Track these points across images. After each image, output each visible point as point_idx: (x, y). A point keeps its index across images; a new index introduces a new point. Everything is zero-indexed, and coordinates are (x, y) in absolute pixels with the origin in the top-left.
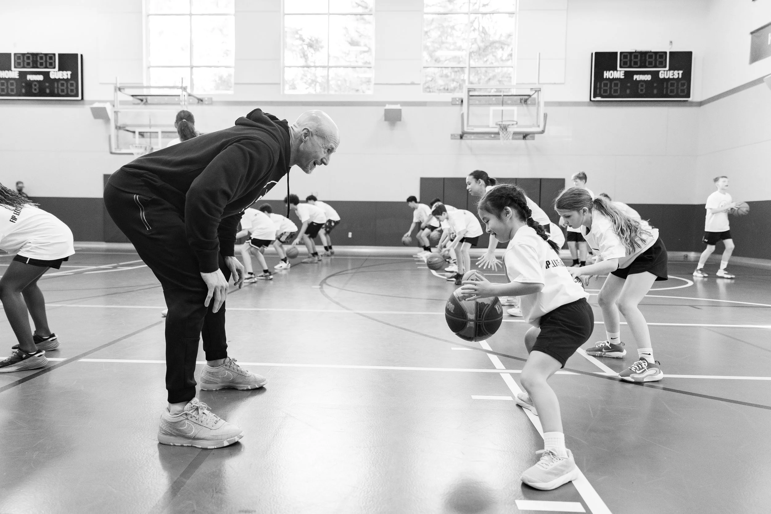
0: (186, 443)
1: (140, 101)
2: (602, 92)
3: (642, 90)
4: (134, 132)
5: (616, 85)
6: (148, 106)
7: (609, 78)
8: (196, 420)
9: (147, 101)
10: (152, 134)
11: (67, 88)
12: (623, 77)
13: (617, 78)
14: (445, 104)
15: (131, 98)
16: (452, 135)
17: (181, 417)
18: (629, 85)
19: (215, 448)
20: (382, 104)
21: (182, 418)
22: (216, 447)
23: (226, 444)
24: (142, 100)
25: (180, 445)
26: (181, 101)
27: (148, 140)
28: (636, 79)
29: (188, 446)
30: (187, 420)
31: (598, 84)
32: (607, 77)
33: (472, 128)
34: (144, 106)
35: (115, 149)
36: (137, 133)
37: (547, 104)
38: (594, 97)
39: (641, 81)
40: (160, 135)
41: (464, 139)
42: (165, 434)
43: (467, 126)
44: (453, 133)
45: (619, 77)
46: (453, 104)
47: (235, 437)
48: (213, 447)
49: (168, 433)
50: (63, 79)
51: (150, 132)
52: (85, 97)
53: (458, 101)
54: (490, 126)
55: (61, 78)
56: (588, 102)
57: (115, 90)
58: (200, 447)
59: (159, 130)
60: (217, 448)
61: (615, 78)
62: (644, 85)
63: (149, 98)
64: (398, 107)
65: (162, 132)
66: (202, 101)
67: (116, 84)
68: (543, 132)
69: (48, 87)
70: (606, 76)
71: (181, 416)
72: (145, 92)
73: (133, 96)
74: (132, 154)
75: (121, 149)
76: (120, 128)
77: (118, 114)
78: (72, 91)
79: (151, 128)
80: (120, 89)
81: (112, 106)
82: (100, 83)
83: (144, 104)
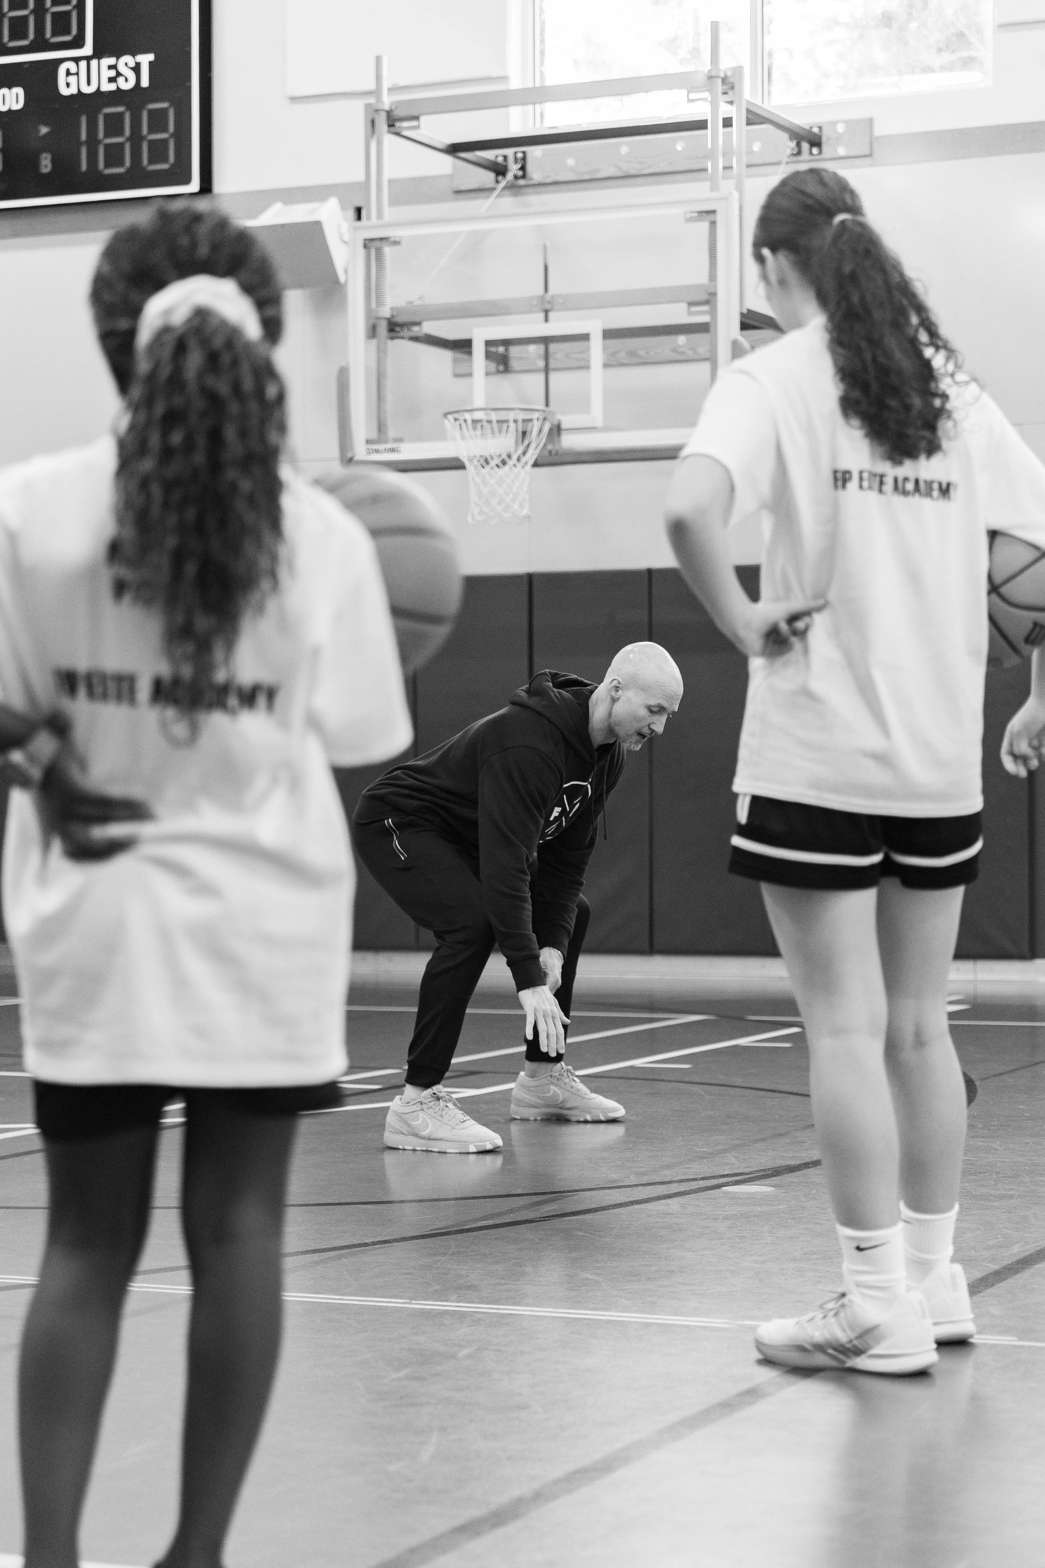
0: (420, 1145)
1: (488, 177)
4: (463, 346)
6: (535, 200)
8: (435, 1113)
9: (523, 171)
10: (553, 347)
11: (136, 137)
15: (446, 163)
17: (414, 1106)
19: (456, 1153)
21: (415, 1108)
22: (458, 1152)
23: (472, 1149)
24: (500, 170)
25: (411, 1148)
26: (711, 155)
27: (534, 383)
29: (422, 1151)
30: (422, 1111)
34: (508, 202)
35: (371, 444)
36: (479, 350)
40: (597, 348)
42: (392, 1132)
47: (487, 1143)
48: (454, 1151)
49: (398, 1131)
50: (118, 96)
51: (546, 341)
52: (219, 186)
55: (108, 88)
57: (372, 126)
58: (437, 1150)
59: (593, 326)
60: (460, 1153)
63: (535, 152)
65: (609, 334)
66: (814, 142)
69: (46, 144)
71: (414, 1104)
73: (454, 149)
74: (456, 465)
75: (400, 440)
76: (395, 327)
77: (379, 252)
78: (158, 151)
79: (551, 315)
80: (392, 122)
81: (351, 214)
82: (294, 99)
83: (510, 187)
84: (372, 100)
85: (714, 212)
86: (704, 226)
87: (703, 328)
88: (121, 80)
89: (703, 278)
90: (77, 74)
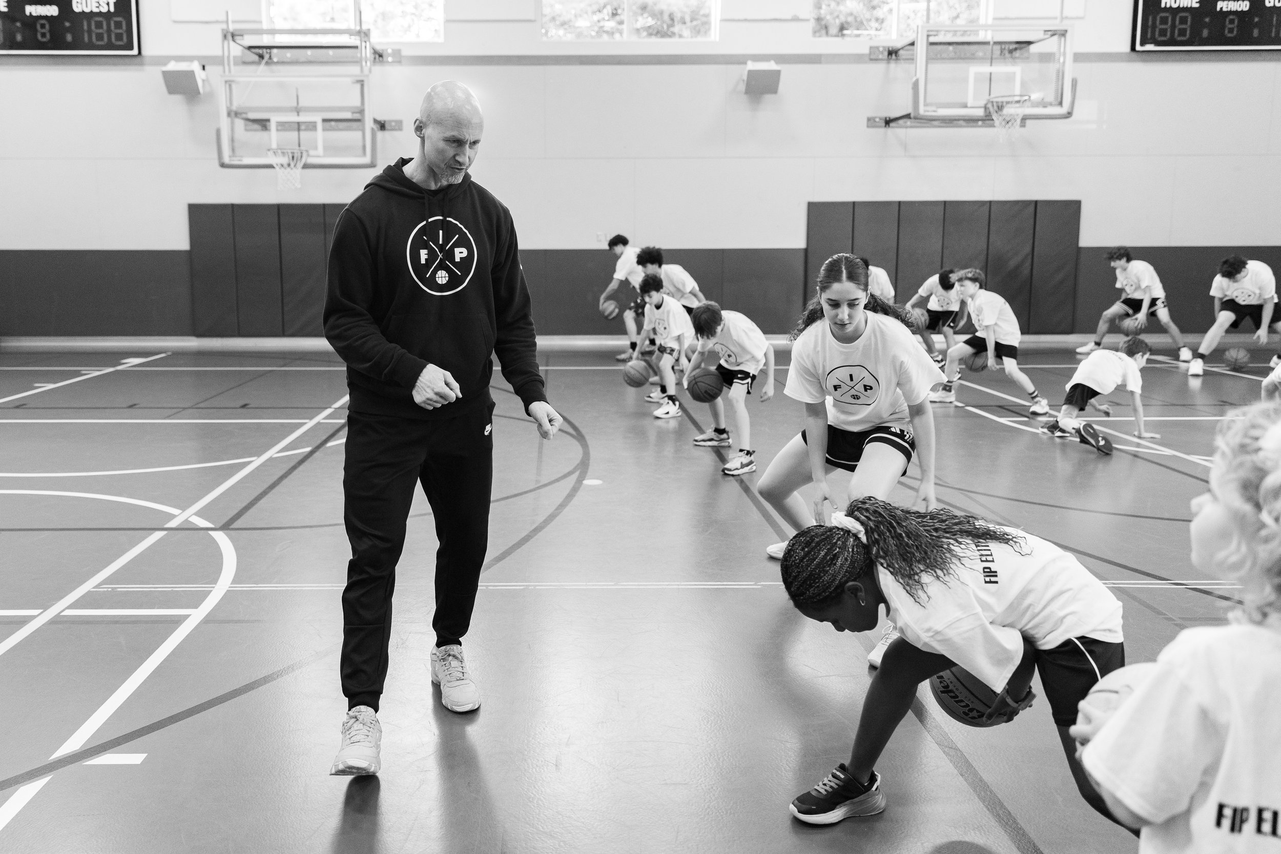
1: (256, 58)
2: (1157, 36)
3: (1231, 31)
5: (1183, 21)
6: (274, 68)
7: (1171, 7)
9: (270, 58)
10: (301, 126)
11: (109, 31)
12: (1197, 5)
13: (1185, 6)
14: (858, 59)
15: (246, 52)
16: (869, 119)
18: (1207, 20)
20: (740, 60)
24: (262, 57)
26: (361, 59)
28: (1221, 8)
31: (1150, 19)
32: (1168, 6)
33: (934, 108)
34: (264, 68)
35: (230, 157)
36: (273, 125)
37: (1079, 57)
38: (1142, 44)
39: (1231, 13)
40: (320, 125)
41: (892, 127)
43: (926, 105)
44: (871, 115)
45: (1189, 6)
46: (871, 60)
50: (100, 14)
51: (298, 123)
52: (144, 52)
53: (882, 53)
54: (969, 105)
55: (96, 10)
56: (1126, 54)
57: (225, 37)
59: (317, 118)
61: (1181, 6)
62: (1236, 22)
63: (275, 51)
64: (771, 66)
65: (324, 121)
66: (381, 56)
67: (227, 22)
68: (1069, 114)
69: (68, 30)
70: (1166, 3)
72: (266, 40)
73: (250, 48)
74: (271, 166)
75: (242, 157)
76: (237, 114)
77: (230, 86)
78: (119, 37)
79: (300, 114)
80: (233, 36)
81: (202, 68)
82: (175, 22)
83: (267, 63)
84: (224, 26)
85: (363, 81)
86: (358, 86)
87: (358, 120)
88: (101, 8)
89: (357, 103)
90: (81, 4)
